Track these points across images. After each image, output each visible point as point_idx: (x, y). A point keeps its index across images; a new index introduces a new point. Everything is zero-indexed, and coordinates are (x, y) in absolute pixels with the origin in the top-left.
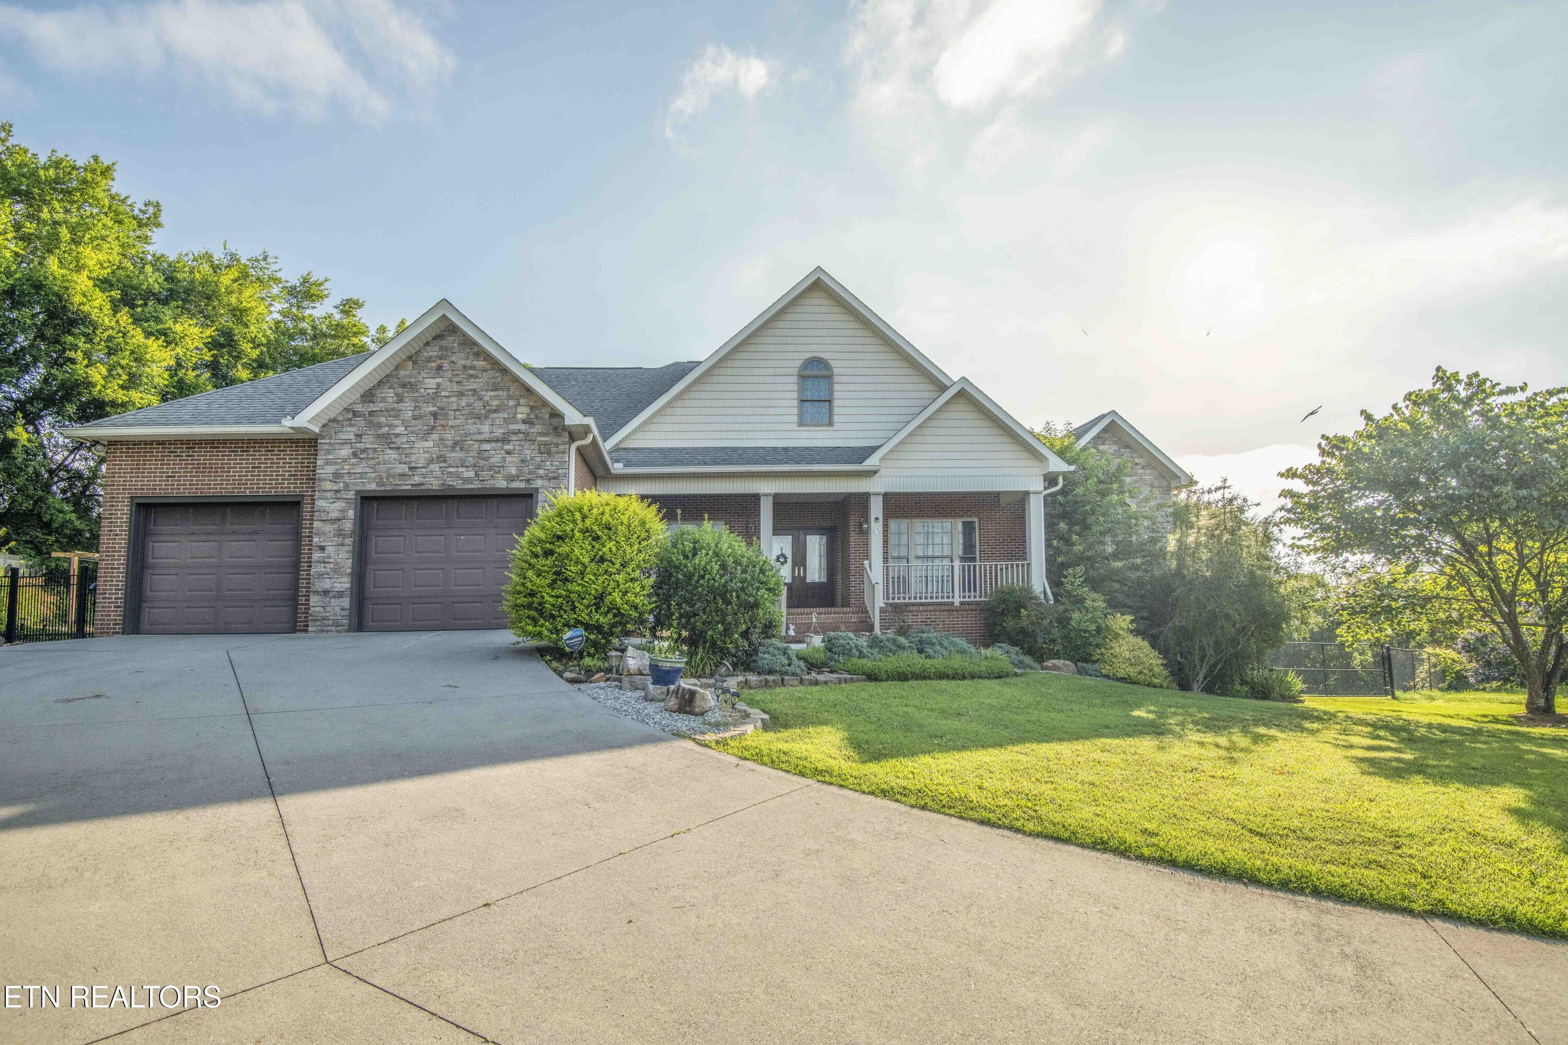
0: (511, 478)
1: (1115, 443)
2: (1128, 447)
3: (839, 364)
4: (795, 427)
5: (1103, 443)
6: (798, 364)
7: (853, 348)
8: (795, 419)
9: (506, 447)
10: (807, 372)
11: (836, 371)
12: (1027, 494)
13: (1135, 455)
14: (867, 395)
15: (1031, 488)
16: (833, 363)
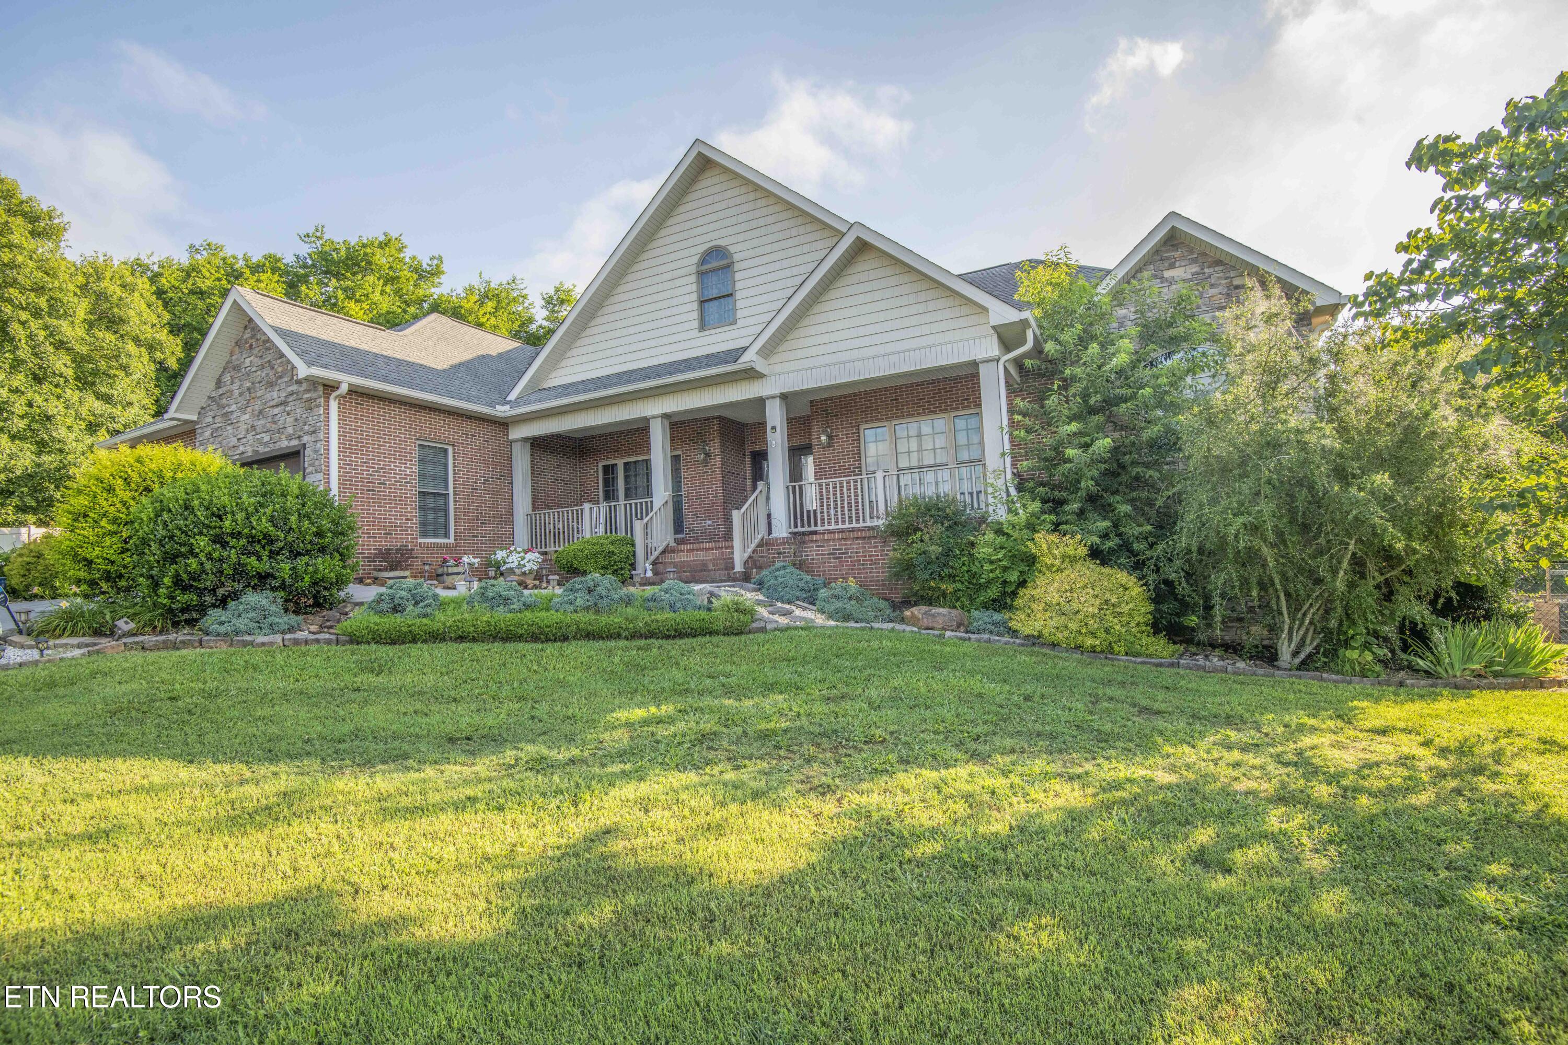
0: (290, 438)
1: (1194, 261)
2: (1219, 263)
3: (739, 247)
4: (696, 333)
5: (1172, 266)
6: (695, 259)
7: (754, 224)
8: (696, 324)
9: (288, 409)
10: (705, 267)
11: (736, 257)
12: (975, 364)
13: (1232, 274)
14: (770, 277)
15: (979, 356)
16: (732, 249)
